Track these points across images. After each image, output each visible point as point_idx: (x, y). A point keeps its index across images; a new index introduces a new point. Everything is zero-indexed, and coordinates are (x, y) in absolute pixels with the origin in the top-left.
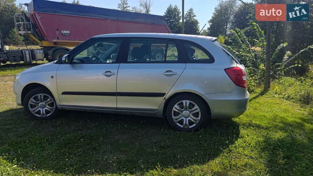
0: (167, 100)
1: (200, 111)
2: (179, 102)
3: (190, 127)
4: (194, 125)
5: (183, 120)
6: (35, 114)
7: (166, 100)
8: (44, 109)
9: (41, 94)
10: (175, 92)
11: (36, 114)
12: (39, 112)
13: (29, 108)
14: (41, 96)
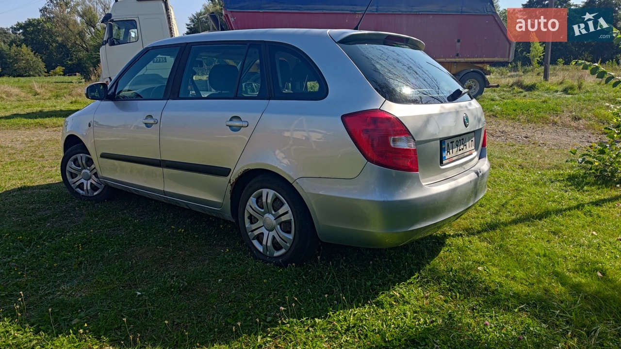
0: (233, 185)
1: (292, 218)
2: (256, 192)
3: (277, 254)
4: (283, 251)
5: (262, 234)
6: (76, 188)
7: (231, 185)
8: (89, 182)
9: (81, 155)
10: (246, 168)
11: (78, 189)
12: (81, 186)
13: (68, 177)
14: (81, 157)
